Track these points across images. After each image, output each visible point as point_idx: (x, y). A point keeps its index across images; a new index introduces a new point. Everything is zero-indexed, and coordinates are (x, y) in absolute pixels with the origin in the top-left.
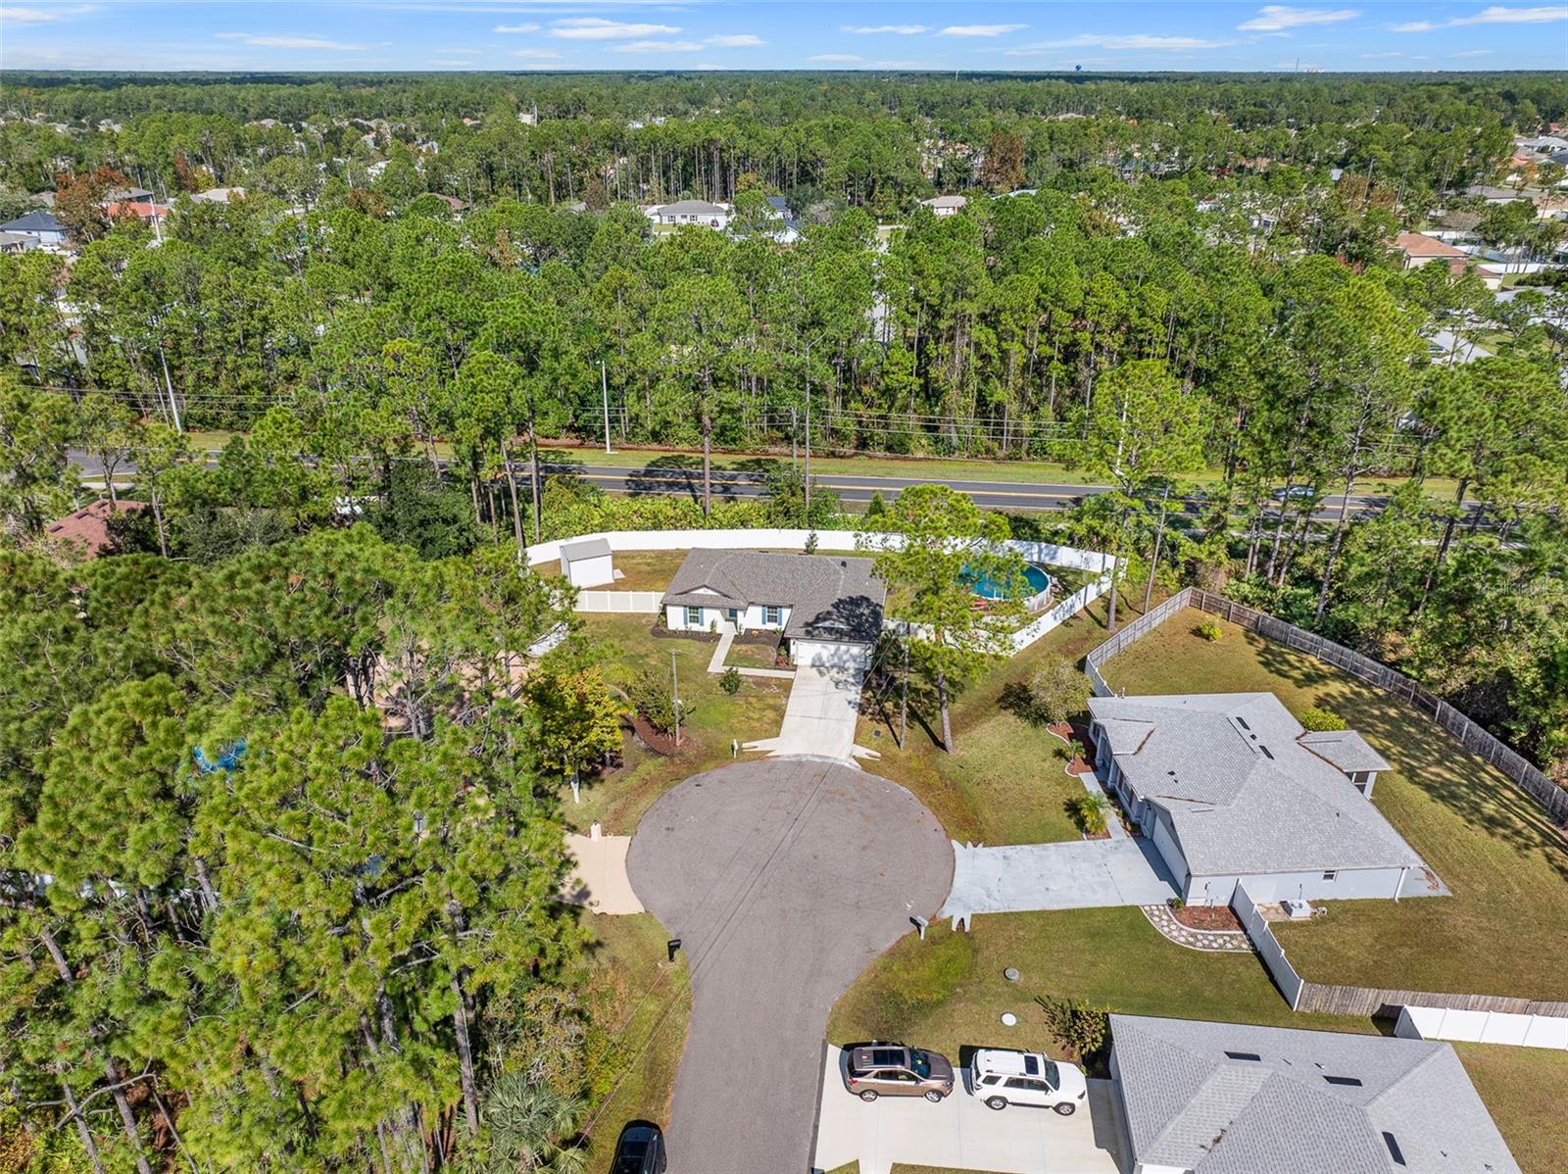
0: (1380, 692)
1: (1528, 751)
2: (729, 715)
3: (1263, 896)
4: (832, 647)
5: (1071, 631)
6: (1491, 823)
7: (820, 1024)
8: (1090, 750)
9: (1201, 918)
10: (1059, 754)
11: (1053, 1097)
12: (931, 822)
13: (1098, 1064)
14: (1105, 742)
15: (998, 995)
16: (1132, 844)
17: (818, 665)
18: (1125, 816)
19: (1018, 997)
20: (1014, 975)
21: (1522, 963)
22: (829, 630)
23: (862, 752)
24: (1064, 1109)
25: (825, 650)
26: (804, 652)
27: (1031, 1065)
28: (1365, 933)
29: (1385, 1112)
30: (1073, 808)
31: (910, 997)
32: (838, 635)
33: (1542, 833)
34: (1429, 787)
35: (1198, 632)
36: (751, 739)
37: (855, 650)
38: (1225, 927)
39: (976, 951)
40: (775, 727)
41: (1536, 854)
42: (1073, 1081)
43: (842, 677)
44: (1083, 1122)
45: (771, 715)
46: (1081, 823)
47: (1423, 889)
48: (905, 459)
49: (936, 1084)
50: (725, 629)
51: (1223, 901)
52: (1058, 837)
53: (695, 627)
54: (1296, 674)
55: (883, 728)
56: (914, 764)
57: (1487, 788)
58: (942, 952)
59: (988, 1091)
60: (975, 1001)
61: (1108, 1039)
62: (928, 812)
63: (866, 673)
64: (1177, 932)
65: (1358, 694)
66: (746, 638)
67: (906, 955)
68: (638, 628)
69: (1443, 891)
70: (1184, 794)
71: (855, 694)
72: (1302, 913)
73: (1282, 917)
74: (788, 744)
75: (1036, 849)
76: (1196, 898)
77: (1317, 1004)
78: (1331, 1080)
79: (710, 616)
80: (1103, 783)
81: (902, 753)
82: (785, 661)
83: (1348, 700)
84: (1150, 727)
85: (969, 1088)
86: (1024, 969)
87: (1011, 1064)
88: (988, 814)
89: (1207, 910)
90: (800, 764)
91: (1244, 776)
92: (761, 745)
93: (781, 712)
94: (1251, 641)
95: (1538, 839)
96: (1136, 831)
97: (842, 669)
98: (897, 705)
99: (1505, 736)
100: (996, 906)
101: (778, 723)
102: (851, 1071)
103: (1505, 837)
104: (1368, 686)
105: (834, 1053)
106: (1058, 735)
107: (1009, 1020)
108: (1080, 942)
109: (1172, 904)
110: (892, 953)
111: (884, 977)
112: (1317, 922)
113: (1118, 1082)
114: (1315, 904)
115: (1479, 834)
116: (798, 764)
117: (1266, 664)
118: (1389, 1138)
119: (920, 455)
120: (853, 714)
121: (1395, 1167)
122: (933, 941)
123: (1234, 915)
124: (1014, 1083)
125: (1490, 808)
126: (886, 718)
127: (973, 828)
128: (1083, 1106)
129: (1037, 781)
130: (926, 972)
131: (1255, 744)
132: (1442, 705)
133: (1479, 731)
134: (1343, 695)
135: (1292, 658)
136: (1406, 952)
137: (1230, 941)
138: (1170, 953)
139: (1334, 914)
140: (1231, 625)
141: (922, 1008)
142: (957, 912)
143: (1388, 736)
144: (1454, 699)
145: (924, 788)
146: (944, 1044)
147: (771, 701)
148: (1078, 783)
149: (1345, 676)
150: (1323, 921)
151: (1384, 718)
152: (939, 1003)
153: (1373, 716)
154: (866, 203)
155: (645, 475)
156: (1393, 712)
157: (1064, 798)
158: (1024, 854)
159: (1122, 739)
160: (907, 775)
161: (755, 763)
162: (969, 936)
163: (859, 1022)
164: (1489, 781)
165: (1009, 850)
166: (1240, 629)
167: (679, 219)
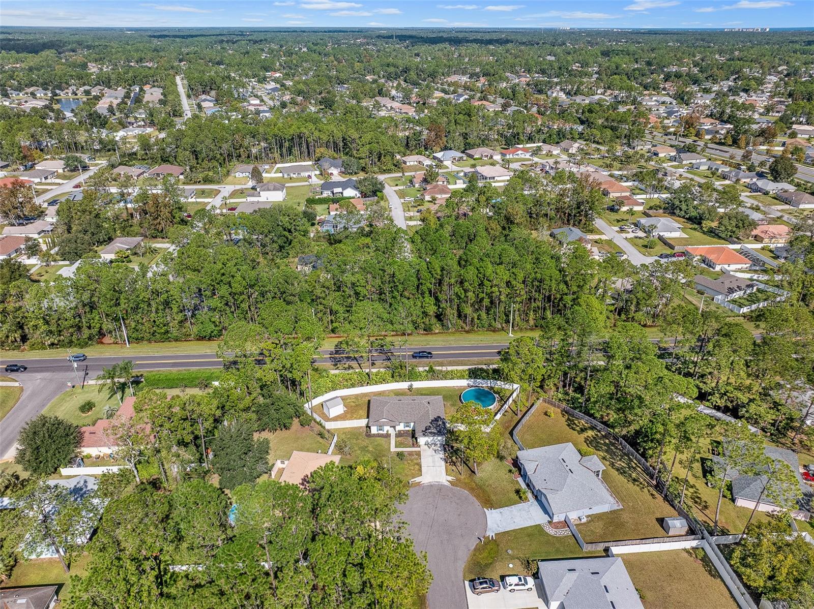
0: (603, 434)
1: (643, 455)
2: (403, 469)
3: (573, 516)
4: (432, 438)
5: (506, 417)
6: (635, 480)
7: (461, 575)
8: (520, 470)
9: (557, 526)
10: (510, 471)
11: (527, 587)
12: (477, 503)
13: (536, 576)
14: (524, 468)
15: (506, 558)
16: (536, 503)
17: (427, 444)
18: (533, 493)
19: (512, 558)
20: (510, 552)
21: (640, 527)
22: (431, 433)
23: (450, 478)
24: (529, 590)
25: (429, 439)
26: (422, 440)
27: (520, 579)
28: (600, 524)
29: (605, 580)
30: (518, 492)
31: (483, 562)
32: (434, 434)
33: (648, 483)
34: (618, 470)
35: (546, 414)
36: (413, 478)
37: (439, 438)
38: (564, 527)
39: (498, 545)
40: (420, 472)
41: (645, 490)
42: (531, 581)
43: (436, 448)
44: (534, 592)
45: (417, 467)
46: (520, 498)
47: (616, 507)
48: (432, 334)
49: (496, 588)
50: (391, 431)
51: (563, 519)
52: (515, 503)
53: (381, 432)
54: (578, 428)
55: (454, 468)
56: (466, 481)
57: (634, 468)
58: (488, 547)
59: (510, 588)
60: (500, 561)
61: (538, 569)
62: (475, 499)
63: (444, 445)
64: (551, 531)
65: (597, 435)
66: (399, 434)
67: (479, 549)
68: (360, 434)
69: (621, 507)
70: (550, 487)
71: (441, 455)
72: (584, 520)
73: (578, 522)
74: (426, 478)
75: (509, 508)
76: (555, 520)
77: (589, 549)
78: (592, 573)
79: (386, 428)
80: (525, 481)
81: (462, 477)
82: (416, 444)
83: (594, 438)
84: (537, 463)
85: (505, 588)
86: (512, 549)
87: (514, 580)
88: (493, 498)
89: (559, 523)
90: (431, 485)
91: (565, 480)
92: (417, 480)
93: (420, 465)
94: (563, 415)
95: (646, 485)
96: (536, 497)
97: (436, 445)
98: (456, 458)
99: (637, 451)
100: (502, 530)
101: (420, 470)
102: (474, 588)
103: (638, 485)
104: (599, 431)
105: (467, 583)
106: (508, 464)
107: (511, 566)
108: (526, 538)
109: (549, 522)
110: (475, 550)
111: (474, 558)
112: (589, 522)
113: (542, 579)
114: (587, 516)
115: (630, 485)
116: (431, 486)
117: (569, 425)
118: (605, 587)
120: (443, 463)
121: (606, 593)
122: (485, 544)
123: (566, 523)
124: (516, 585)
125: (634, 475)
126: (454, 464)
127: (489, 503)
128: (534, 588)
129: (505, 483)
130: (485, 554)
131: (568, 468)
132: (621, 439)
133: (631, 449)
134: (592, 436)
135: (576, 422)
136: (611, 528)
137: (565, 532)
138: (550, 538)
139: (593, 518)
140: (556, 409)
141: (487, 566)
142: (491, 534)
143: (607, 451)
144: (624, 437)
145: (472, 490)
146: (496, 577)
147: (415, 461)
148: (517, 482)
149: (593, 428)
150: (590, 521)
151: (605, 444)
152: (491, 563)
153: (601, 444)
154: (378, 163)
155: (336, 354)
156: (607, 441)
157: (514, 489)
158: (506, 510)
159: (529, 468)
160: (466, 486)
161: (417, 488)
162: (495, 541)
163: (471, 572)
164: (634, 466)
165: (501, 510)
166: (559, 411)
167: (292, 175)
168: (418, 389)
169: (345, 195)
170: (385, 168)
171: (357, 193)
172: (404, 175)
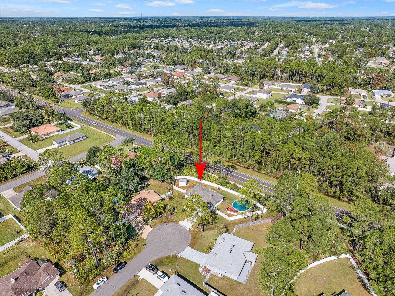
2: (180, 215)
3: (216, 271)
7: (151, 261)
9: (206, 270)
12: (189, 243)
19: (175, 268)
20: (176, 266)
23: (191, 228)
24: (164, 282)
28: (225, 282)
36: (179, 220)
39: (176, 261)
40: (184, 220)
45: (185, 217)
47: (242, 282)
49: (153, 272)
52: (202, 251)
55: (197, 226)
58: (172, 259)
60: (169, 266)
62: (190, 240)
64: (201, 270)
69: (244, 283)
73: (217, 275)
74: (183, 223)
75: (197, 252)
76: (208, 267)
77: (206, 287)
78: (183, 291)
81: (196, 230)
84: (224, 241)
86: (179, 266)
88: (197, 244)
89: (208, 270)
90: (182, 226)
91: (224, 253)
92: (180, 222)
100: (184, 257)
107: (170, 270)
108: (189, 266)
109: (205, 267)
110: (167, 257)
112: (221, 278)
119: (263, 172)
126: (199, 224)
127: (193, 245)
129: (209, 242)
130: (168, 260)
138: (198, 272)
139: (225, 278)
142: (179, 255)
145: (194, 237)
157: (209, 246)
159: (219, 241)
160: (194, 234)
162: (177, 259)
165: (194, 250)
167: (283, 88)
168: (223, 191)
169: (296, 102)
170: (333, 93)
171: (303, 102)
172: (341, 98)
